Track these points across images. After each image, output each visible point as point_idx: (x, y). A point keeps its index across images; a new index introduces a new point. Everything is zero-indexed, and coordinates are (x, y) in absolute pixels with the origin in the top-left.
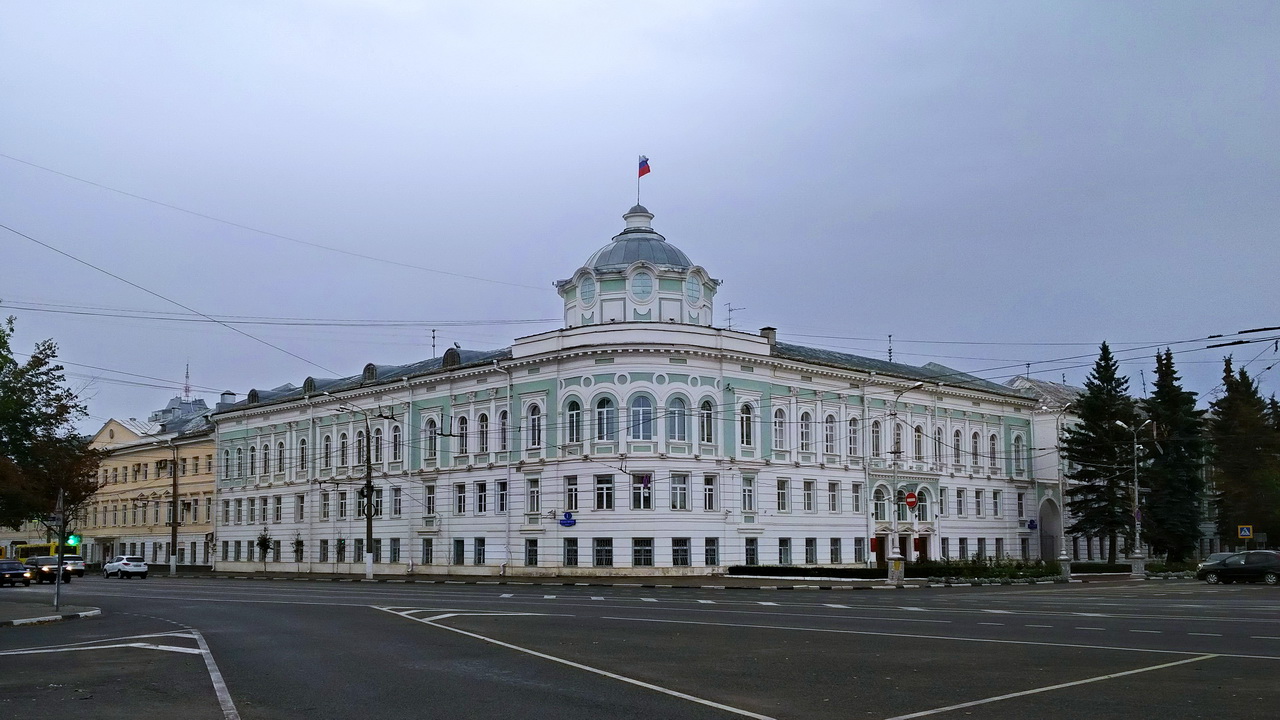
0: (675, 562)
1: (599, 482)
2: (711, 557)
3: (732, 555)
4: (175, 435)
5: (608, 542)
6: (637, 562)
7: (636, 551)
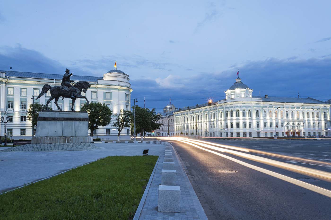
0: (244, 136)
1: (231, 124)
2: (251, 135)
3: (255, 135)
4: (168, 116)
5: (232, 133)
6: (237, 136)
7: (237, 135)
